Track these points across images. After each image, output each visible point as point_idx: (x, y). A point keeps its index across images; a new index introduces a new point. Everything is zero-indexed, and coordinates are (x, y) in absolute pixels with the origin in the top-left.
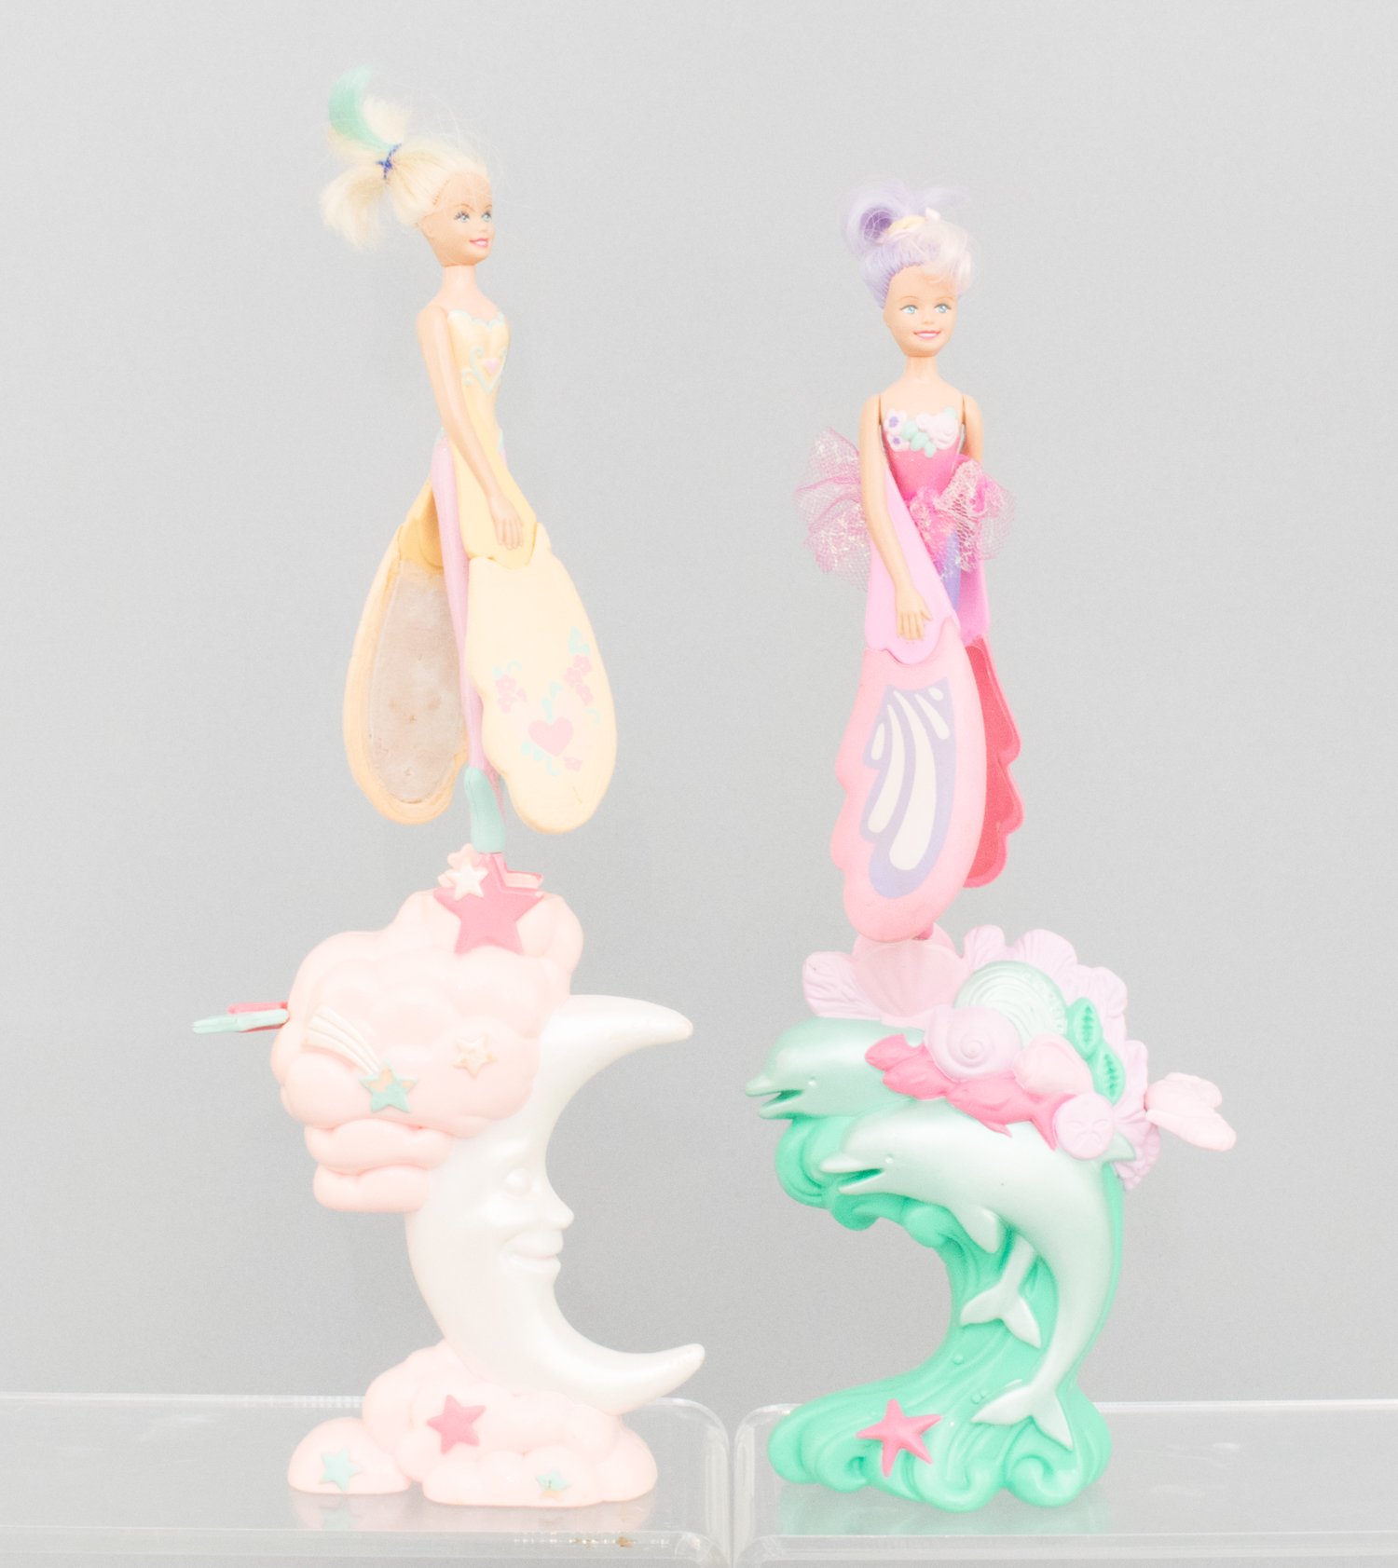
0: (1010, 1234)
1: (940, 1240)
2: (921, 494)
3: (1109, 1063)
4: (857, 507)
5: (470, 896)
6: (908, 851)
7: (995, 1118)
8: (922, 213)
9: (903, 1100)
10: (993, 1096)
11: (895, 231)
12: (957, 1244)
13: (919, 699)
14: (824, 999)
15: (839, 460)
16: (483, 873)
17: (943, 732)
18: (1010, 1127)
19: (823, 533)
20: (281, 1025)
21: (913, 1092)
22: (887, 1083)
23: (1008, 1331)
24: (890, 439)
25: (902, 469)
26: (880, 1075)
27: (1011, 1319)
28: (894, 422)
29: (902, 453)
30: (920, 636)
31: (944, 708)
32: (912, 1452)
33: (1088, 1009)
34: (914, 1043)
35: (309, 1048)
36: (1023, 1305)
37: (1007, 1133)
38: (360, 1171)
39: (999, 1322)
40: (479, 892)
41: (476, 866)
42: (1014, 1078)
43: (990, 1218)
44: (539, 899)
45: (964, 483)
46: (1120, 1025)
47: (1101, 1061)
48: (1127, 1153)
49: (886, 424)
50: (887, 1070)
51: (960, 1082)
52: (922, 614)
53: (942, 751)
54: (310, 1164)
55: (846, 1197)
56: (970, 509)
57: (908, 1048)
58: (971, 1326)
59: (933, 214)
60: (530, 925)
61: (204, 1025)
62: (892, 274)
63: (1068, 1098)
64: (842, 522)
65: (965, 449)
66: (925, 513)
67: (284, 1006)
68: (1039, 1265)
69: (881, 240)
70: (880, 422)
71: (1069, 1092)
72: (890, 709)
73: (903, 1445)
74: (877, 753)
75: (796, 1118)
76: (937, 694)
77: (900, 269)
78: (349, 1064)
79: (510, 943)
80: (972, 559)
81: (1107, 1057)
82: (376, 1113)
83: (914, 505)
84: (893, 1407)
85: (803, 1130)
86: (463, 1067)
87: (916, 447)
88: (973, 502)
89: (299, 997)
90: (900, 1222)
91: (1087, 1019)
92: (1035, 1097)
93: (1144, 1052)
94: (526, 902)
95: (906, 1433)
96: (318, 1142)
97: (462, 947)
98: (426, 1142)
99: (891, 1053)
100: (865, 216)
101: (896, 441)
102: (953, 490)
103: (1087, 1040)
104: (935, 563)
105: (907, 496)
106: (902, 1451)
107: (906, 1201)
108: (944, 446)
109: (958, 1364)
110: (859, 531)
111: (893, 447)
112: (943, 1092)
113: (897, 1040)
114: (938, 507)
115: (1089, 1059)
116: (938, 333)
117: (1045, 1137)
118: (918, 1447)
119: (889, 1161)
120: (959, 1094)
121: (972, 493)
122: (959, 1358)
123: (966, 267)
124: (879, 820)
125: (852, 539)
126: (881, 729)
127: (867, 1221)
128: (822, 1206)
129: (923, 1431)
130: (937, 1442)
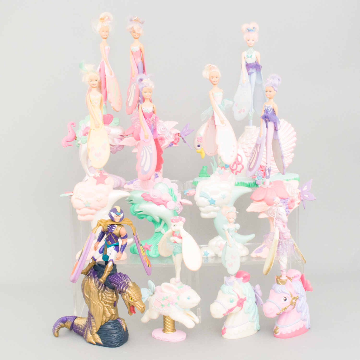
0: (161, 220)
1: (151, 221)
2: (147, 119)
3: (175, 197)
4: (139, 120)
5: (98, 177)
6: (146, 168)
7: (158, 204)
8: (147, 79)
9: (146, 201)
10: (158, 201)
11: (143, 82)
12: (154, 221)
13: (148, 147)
14: (136, 188)
15: (136, 113)
16: (100, 173)
17: (151, 152)
18: (160, 205)
19: (134, 124)
20: (72, 195)
21: (148, 200)
22: (144, 199)
23: (161, 233)
24: (143, 111)
25: (145, 115)
26: (143, 198)
27: (161, 231)
28: (144, 109)
29: (145, 113)
30: (148, 138)
31: (151, 148)
32: (148, 250)
33: (172, 189)
34: (148, 194)
35: (76, 198)
36: (163, 230)
37: (160, 206)
38: (84, 215)
39: (160, 232)
40: (99, 176)
41: (99, 173)
42: (161, 199)
43: (158, 218)
44: (107, 177)
45: (153, 117)
46: (177, 191)
47: (173, 196)
48: (178, 209)
49: (142, 109)
50: (144, 197)
51: (153, 199)
52: (148, 135)
53: (151, 154)
54: (77, 215)
55: (139, 215)
56: (154, 121)
57: (147, 195)
58: (156, 232)
59: (149, 79)
60: (106, 181)
61: (61, 195)
62: (143, 88)
63: (168, 201)
64: (137, 122)
65: (154, 112)
66: (148, 121)
67: (73, 193)
68: (165, 224)
69: (142, 82)
70: (142, 108)
71: (168, 200)
72: (144, 149)
73: (147, 249)
74: (142, 155)
75: (133, 204)
76: (150, 146)
77: (144, 87)
78: (82, 200)
79: (103, 183)
80: (155, 127)
81: (174, 196)
82: (86, 207)
83: (147, 120)
84: (146, 243)
85: (133, 205)
86: (97, 201)
87: (147, 112)
88: (154, 120)
89: (75, 191)
90: (146, 218)
91: (172, 190)
92: (164, 201)
93: (180, 195)
94: (106, 177)
95: (147, 247)
96: (78, 211)
97: (97, 184)
98: (93, 211)
99: (144, 195)
100: (139, 80)
101: (144, 111)
102: (152, 118)
103: (171, 193)
104: (150, 128)
105: (146, 119)
106: (147, 250)
107: (147, 215)
108: (151, 112)
109: (155, 238)
110: (139, 123)
111: (144, 112)
112: (152, 200)
113: (145, 193)
114: (150, 120)
115: (172, 196)
116: (149, 96)
117: (165, 207)
118: (149, 249)
119: (144, 210)
120: (153, 201)
121: (154, 119)
122: (155, 237)
123: (153, 87)
124: (142, 164)
125: (138, 125)
126: (142, 151)
127: (143, 218)
128: (136, 216)
129: (150, 247)
130: (152, 248)
